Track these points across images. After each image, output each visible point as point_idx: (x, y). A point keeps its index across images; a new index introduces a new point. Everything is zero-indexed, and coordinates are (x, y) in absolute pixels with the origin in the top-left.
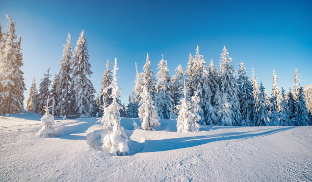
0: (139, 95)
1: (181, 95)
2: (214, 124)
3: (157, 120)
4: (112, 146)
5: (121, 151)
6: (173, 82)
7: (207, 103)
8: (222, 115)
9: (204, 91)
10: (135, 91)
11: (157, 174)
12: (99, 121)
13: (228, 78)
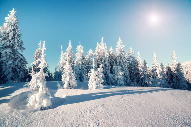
0: (63, 67)
1: (91, 68)
2: (113, 84)
3: (75, 83)
4: (37, 103)
5: (45, 106)
6: (86, 59)
7: (108, 72)
8: (118, 79)
9: (106, 65)
10: (60, 64)
11: (73, 121)
12: (26, 85)
13: (121, 58)
